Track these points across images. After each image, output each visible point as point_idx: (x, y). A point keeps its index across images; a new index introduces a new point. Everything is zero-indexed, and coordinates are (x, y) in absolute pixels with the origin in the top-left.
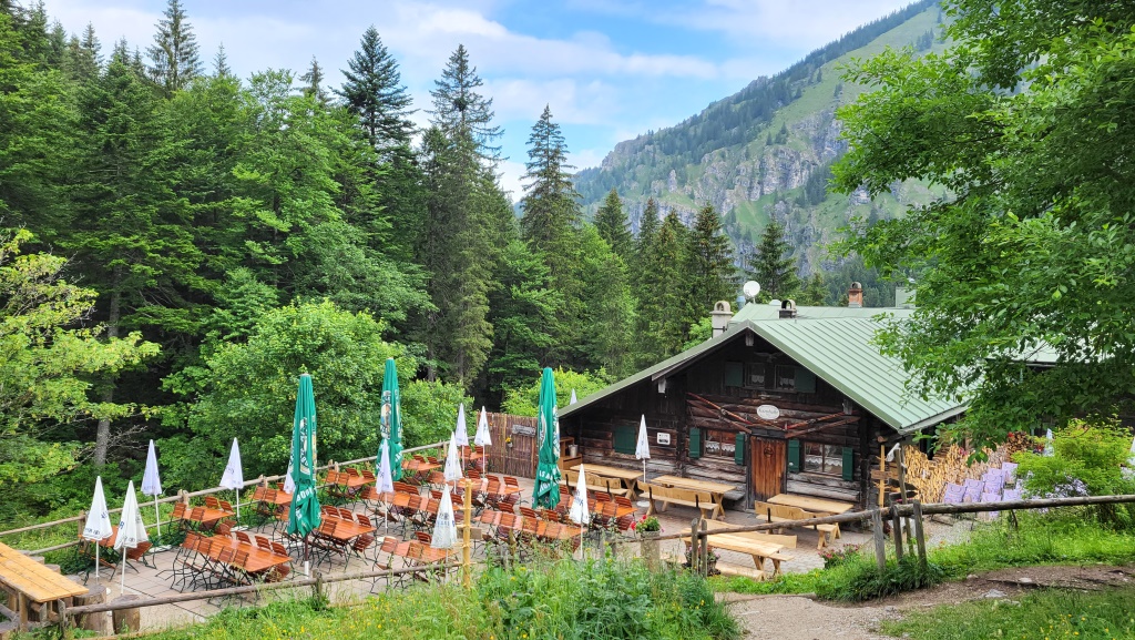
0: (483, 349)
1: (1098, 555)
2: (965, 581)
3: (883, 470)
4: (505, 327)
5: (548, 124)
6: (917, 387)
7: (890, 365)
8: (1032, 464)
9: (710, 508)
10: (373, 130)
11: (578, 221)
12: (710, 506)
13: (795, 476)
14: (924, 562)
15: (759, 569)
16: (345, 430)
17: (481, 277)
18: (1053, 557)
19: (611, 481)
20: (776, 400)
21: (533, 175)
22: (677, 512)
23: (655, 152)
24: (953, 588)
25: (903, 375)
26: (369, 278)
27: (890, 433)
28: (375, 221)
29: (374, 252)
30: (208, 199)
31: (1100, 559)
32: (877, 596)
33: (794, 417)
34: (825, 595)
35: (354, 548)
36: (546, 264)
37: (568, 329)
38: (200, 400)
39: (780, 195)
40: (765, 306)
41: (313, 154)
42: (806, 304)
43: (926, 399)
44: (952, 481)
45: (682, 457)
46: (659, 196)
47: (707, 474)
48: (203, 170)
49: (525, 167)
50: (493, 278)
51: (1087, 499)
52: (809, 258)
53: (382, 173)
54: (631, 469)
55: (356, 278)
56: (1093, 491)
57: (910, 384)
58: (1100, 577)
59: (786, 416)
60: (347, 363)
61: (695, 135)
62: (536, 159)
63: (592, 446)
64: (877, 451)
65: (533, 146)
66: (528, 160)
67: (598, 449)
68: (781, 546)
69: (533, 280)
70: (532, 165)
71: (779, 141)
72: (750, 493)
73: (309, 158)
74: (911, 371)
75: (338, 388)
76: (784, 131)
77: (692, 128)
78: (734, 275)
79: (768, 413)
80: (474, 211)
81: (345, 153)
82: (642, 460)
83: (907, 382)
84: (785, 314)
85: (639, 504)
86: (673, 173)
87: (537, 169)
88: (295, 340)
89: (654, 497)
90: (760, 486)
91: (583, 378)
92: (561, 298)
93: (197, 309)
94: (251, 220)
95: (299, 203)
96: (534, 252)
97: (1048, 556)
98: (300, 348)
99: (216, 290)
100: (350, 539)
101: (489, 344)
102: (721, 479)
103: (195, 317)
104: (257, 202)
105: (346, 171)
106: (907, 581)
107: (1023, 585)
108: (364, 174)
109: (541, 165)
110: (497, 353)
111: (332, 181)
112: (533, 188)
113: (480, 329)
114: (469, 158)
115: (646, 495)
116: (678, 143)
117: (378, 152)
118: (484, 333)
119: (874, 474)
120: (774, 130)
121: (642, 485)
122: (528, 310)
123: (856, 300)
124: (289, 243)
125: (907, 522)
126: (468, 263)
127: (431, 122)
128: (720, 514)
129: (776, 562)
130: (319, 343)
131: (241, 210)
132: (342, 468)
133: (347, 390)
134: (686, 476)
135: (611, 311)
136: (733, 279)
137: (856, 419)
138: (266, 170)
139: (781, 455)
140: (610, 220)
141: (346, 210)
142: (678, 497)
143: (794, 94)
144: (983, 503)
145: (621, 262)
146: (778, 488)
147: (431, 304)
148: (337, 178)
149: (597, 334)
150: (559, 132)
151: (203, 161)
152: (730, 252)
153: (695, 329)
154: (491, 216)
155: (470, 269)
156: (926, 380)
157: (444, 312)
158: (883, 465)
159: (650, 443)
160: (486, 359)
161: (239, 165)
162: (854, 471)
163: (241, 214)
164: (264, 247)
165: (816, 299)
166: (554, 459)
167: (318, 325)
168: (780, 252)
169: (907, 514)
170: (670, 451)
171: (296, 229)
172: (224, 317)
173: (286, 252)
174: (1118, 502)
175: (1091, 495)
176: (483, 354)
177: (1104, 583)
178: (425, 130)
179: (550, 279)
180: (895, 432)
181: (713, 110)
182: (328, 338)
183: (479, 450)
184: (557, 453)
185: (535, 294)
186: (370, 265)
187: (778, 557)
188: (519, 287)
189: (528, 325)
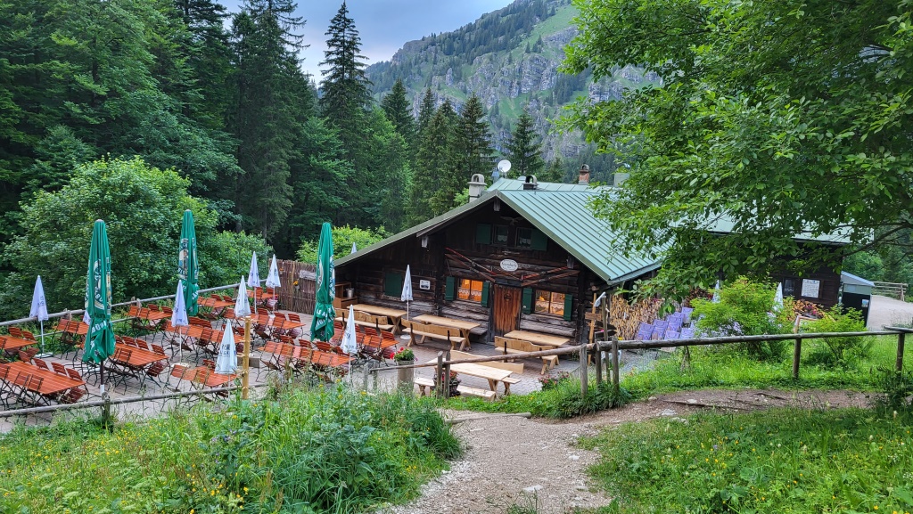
0: (285, 208)
1: (747, 381)
2: (647, 401)
3: (593, 312)
4: (303, 190)
5: (344, 18)
6: (621, 246)
7: (600, 226)
8: (705, 308)
9: (459, 341)
10: (187, 10)
11: (369, 104)
12: (459, 339)
13: (527, 317)
14: (618, 387)
15: (492, 390)
16: (152, 271)
17: (283, 147)
18: (714, 383)
19: (380, 318)
20: (516, 256)
21: (330, 62)
22: (431, 344)
23: (436, 52)
24: (637, 407)
25: (609, 236)
26: (183, 142)
27: (601, 283)
28: (188, 92)
29: (188, 119)
30: (28, 61)
31: (748, 384)
32: (578, 414)
33: (529, 270)
34: (538, 413)
35: (148, 373)
36: (340, 138)
37: (356, 193)
38: (15, 240)
39: (534, 94)
40: (515, 181)
41: (129, 27)
42: (545, 181)
43: (627, 256)
44: (644, 320)
45: (441, 300)
46: (439, 89)
47: (458, 314)
48: (22, 33)
49: (324, 55)
50: (294, 148)
51: (743, 337)
52: (554, 147)
53: (195, 49)
54: (397, 308)
55: (170, 141)
56: (747, 330)
57: (616, 243)
58: (748, 398)
59: (523, 269)
60: (154, 213)
61: (470, 40)
62: (333, 49)
63: (367, 290)
64: (590, 298)
65: (331, 37)
66: (327, 49)
67: (371, 292)
68: (509, 372)
69: (329, 151)
70: (330, 53)
71: (535, 50)
72: (491, 329)
73: (125, 30)
74: (617, 233)
75: (145, 235)
76: (539, 42)
77: (468, 34)
78: (492, 155)
79: (509, 266)
80: (278, 89)
81: (160, 28)
82: (406, 301)
83: (613, 242)
84: (528, 187)
85: (402, 337)
86: (450, 70)
87: (334, 57)
88: (106, 190)
89: (414, 331)
90: (500, 324)
91: (366, 234)
92: (352, 167)
93: (18, 161)
94: (70, 83)
95: (115, 70)
96: (330, 127)
97: (710, 382)
98: (110, 198)
99: (37, 144)
100: (145, 365)
101: (289, 203)
102: (469, 318)
103: (16, 168)
104: (76, 67)
105: (161, 45)
106: (603, 402)
107: (690, 405)
108: (178, 49)
109: (338, 54)
110: (297, 212)
111: (148, 53)
112: (331, 74)
113: (282, 191)
114: (275, 43)
115: (408, 330)
116: (456, 45)
117: (192, 30)
118: (285, 194)
119: (587, 316)
120: (532, 41)
121: (405, 322)
122: (325, 176)
123: (583, 178)
124: (106, 106)
125: (607, 356)
126: (272, 135)
127: (241, 8)
128: (466, 345)
129: (507, 385)
130: (127, 194)
131: (59, 73)
132: (144, 304)
133: (154, 237)
134: (441, 315)
135: (394, 180)
136: (491, 158)
137: (576, 272)
138: (84, 39)
139: (517, 299)
140: (396, 105)
141: (161, 80)
142: (434, 332)
143: (549, 12)
144: (665, 340)
145: (403, 140)
146: (513, 327)
147: (237, 167)
148: (152, 51)
149: (380, 199)
150: (354, 26)
151: (23, 26)
152: (490, 136)
153: (459, 197)
154: (292, 95)
155: (274, 139)
156: (629, 240)
157: (251, 173)
158: (594, 309)
159: (413, 288)
160: (286, 215)
161: (58, 31)
162: (572, 313)
163: (60, 77)
164: (82, 108)
165: (556, 178)
166: (330, 300)
167: (128, 178)
168: (530, 138)
169: (607, 349)
170: (430, 295)
171: (113, 94)
172: (43, 169)
173: (103, 113)
174: (763, 340)
175: (745, 334)
176: (283, 211)
177: (750, 404)
178: (235, 15)
179: (343, 151)
180: (605, 282)
181: (484, 20)
182: (136, 189)
183: (270, 291)
184: (332, 295)
185: (330, 163)
186: (183, 130)
187: (507, 380)
188: (317, 157)
189: (324, 189)
